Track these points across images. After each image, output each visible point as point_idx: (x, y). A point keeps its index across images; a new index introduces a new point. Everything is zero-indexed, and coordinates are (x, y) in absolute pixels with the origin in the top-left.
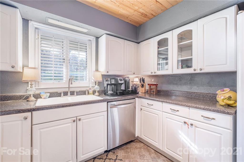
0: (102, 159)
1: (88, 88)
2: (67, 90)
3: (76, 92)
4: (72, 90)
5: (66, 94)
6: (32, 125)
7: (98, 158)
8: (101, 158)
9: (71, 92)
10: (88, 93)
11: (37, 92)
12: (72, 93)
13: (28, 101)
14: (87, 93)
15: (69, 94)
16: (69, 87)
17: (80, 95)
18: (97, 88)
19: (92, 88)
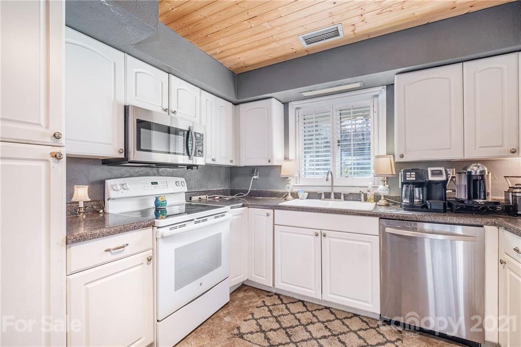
0: (365, 324)
1: (365, 190)
2: (328, 190)
3: (344, 194)
4: (337, 190)
5: (328, 196)
6: (274, 225)
7: (360, 319)
8: (366, 322)
9: (335, 194)
10: (366, 200)
11: (295, 190)
12: (337, 196)
13: (286, 199)
14: (362, 198)
15: (332, 196)
16: (332, 186)
17: (353, 200)
18: (382, 189)
19: (371, 189)
